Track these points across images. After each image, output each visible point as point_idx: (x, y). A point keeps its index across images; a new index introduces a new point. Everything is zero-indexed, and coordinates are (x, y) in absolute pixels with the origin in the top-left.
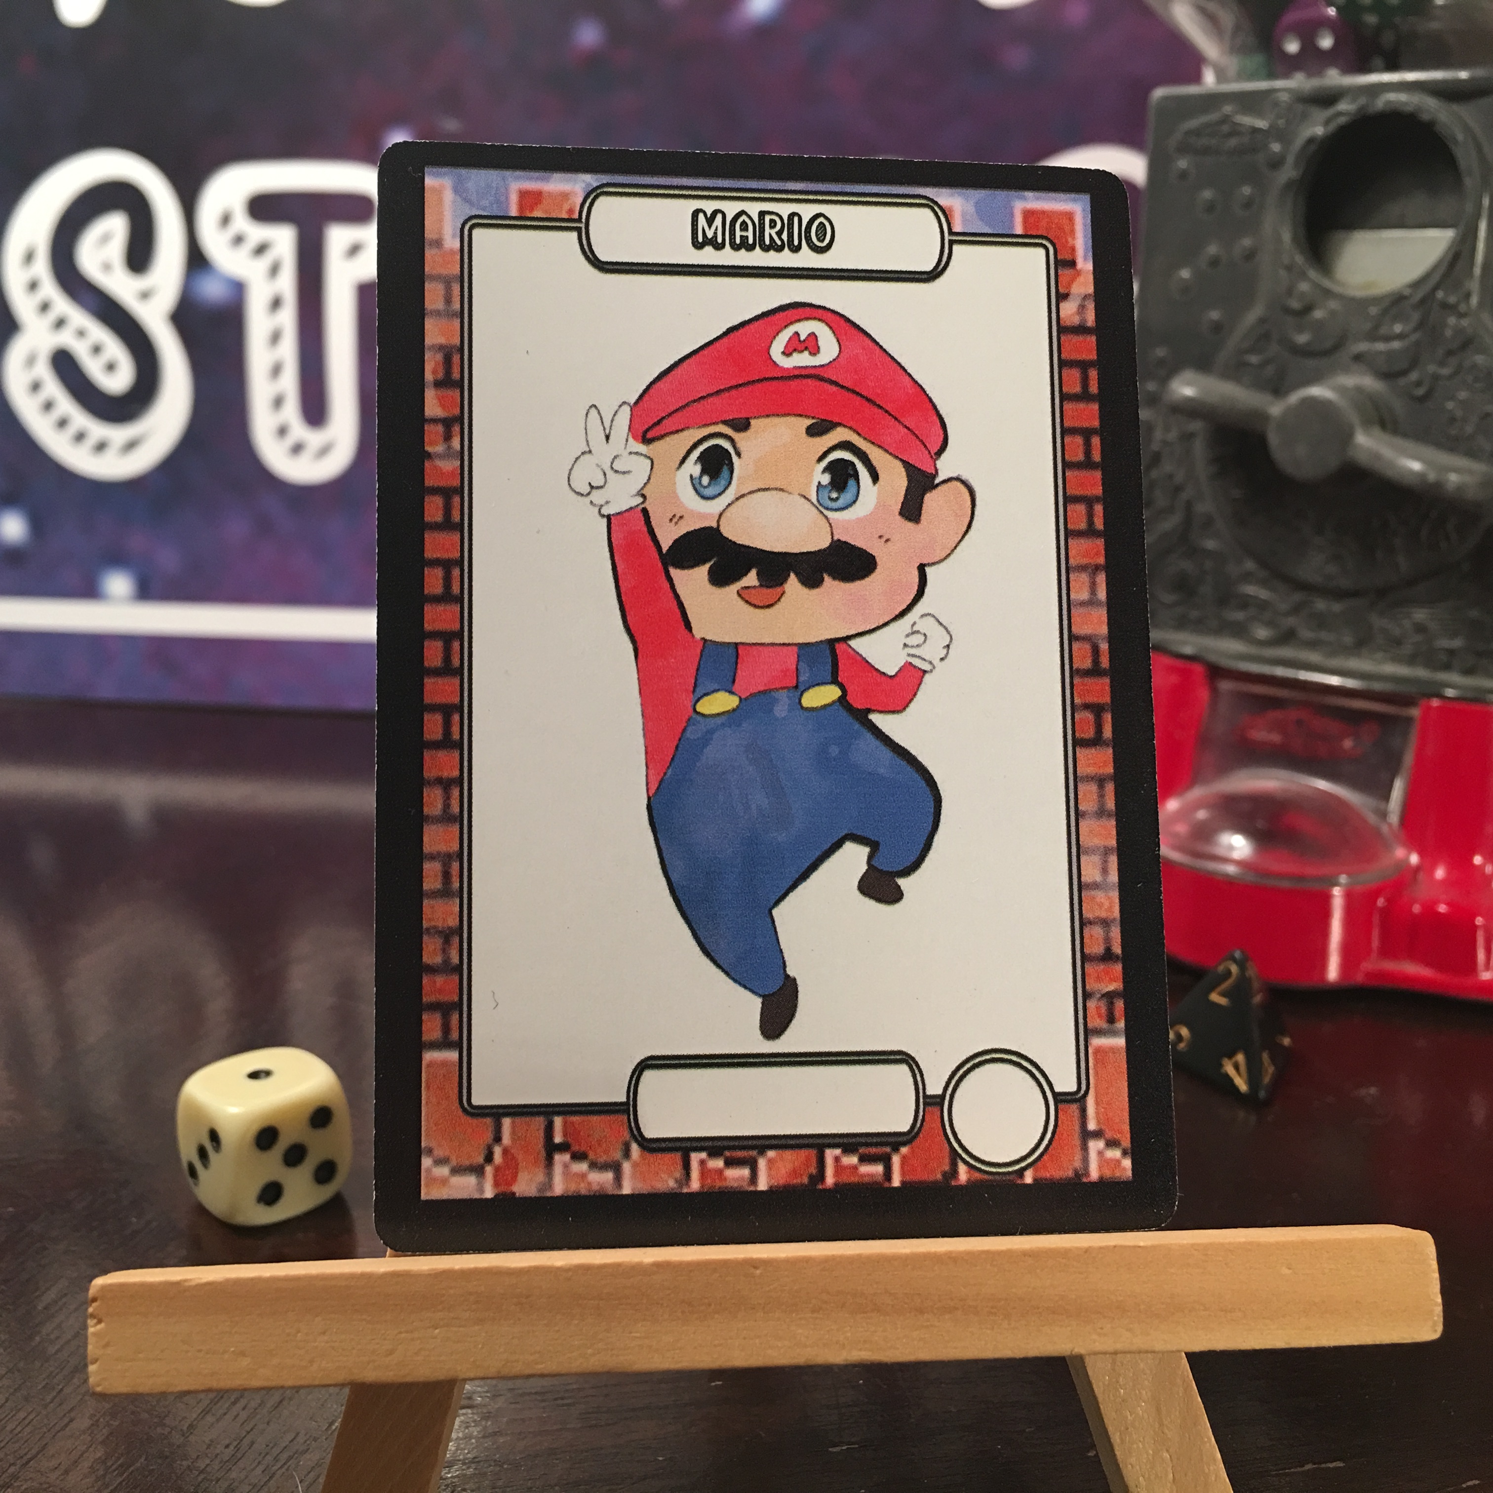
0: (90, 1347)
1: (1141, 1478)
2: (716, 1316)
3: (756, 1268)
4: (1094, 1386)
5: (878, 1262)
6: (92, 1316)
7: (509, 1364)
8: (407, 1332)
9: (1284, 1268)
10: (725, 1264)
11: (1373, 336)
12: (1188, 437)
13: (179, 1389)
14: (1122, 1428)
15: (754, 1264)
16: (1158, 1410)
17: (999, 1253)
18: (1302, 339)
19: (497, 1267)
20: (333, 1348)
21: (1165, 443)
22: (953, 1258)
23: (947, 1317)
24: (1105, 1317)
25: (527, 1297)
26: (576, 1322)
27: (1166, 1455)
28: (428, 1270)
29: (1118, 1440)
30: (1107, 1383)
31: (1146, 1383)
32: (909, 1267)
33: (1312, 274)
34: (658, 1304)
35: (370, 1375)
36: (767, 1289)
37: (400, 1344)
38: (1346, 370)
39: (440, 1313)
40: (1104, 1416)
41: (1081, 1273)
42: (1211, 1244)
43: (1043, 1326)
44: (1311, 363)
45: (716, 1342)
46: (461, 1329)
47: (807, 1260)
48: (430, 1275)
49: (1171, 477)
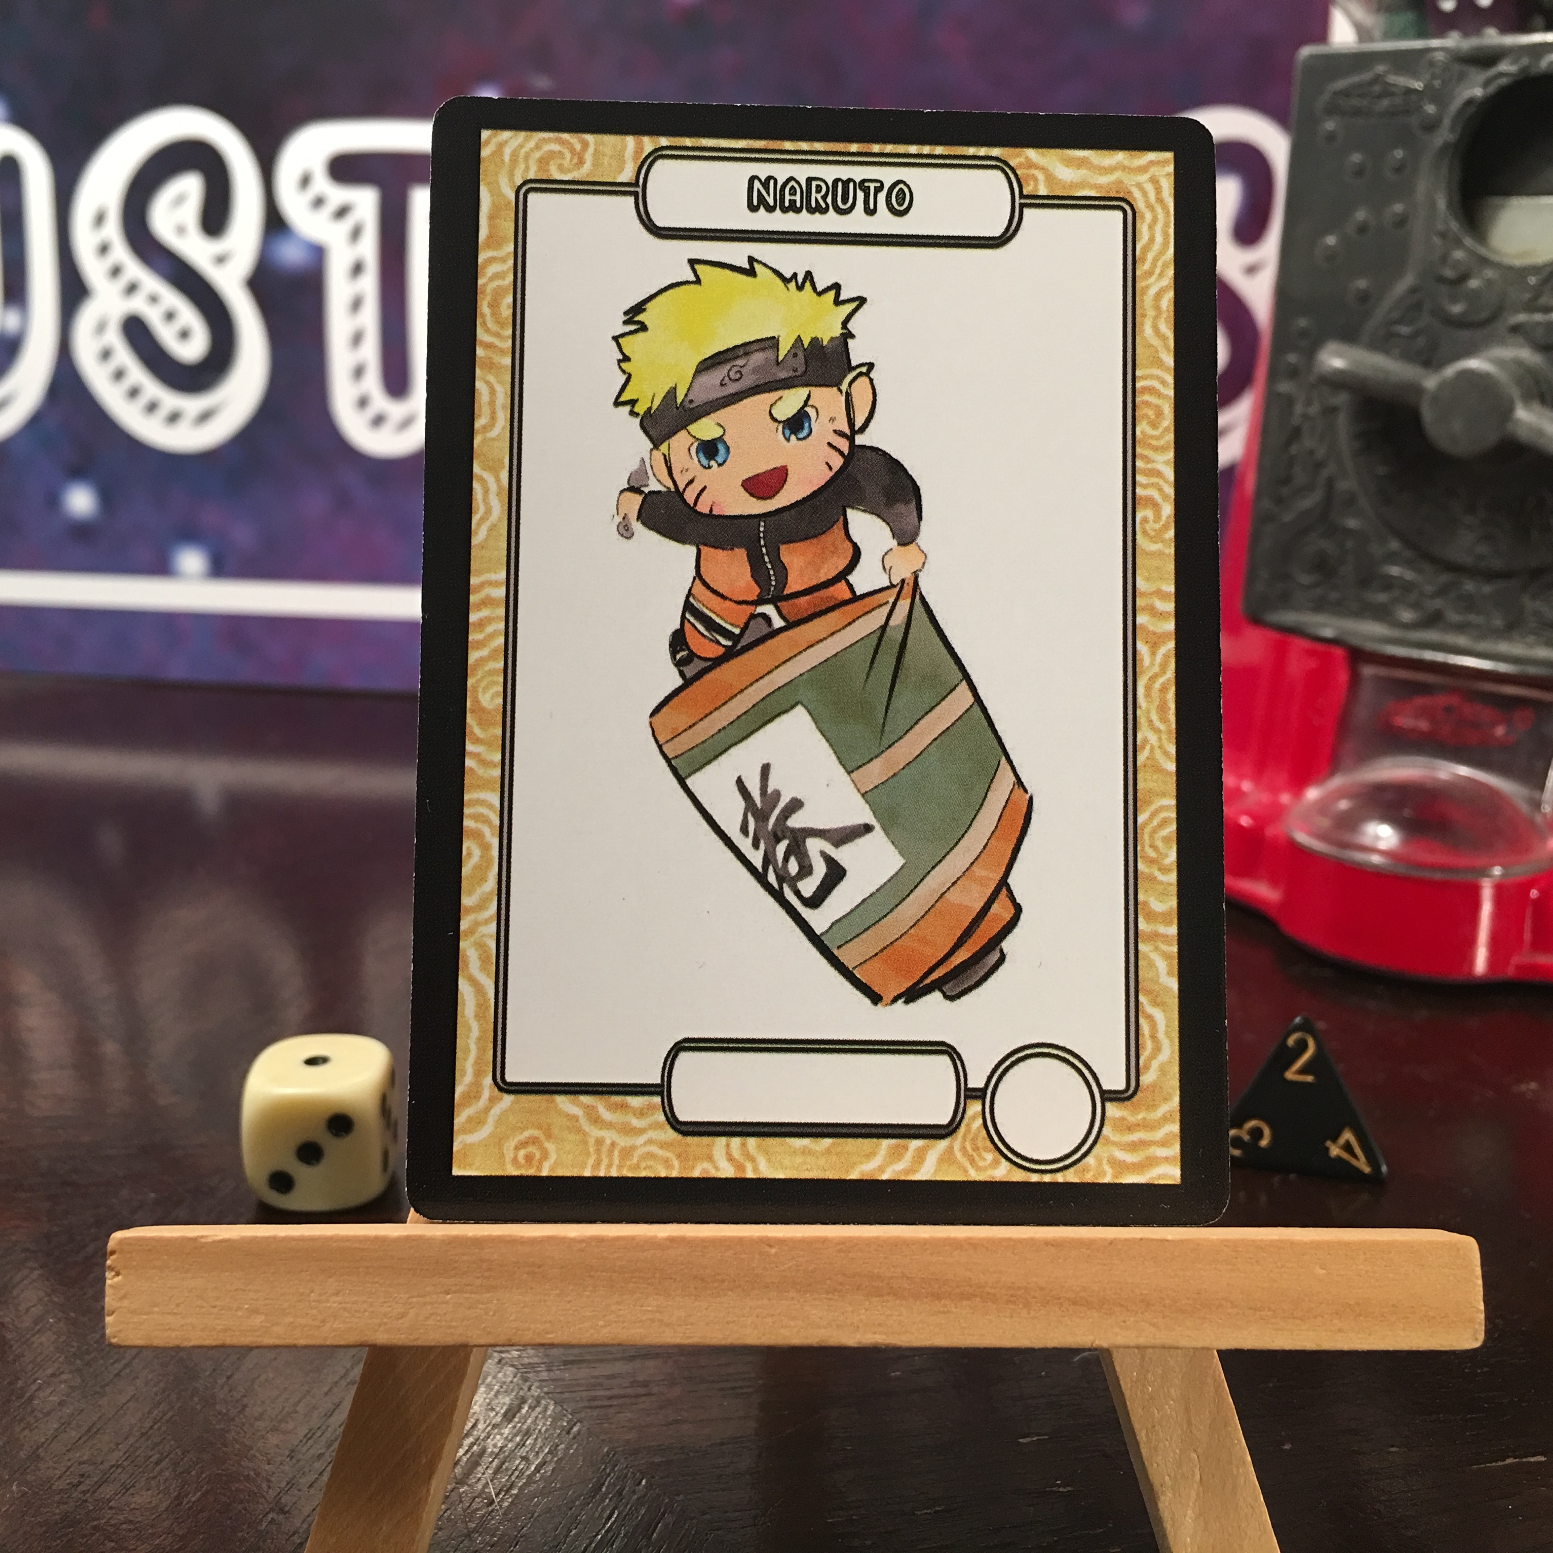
0: (107, 1299)
1: (1167, 1478)
2: (730, 1293)
3: (770, 1246)
4: (1122, 1382)
5: (896, 1246)
6: (111, 1269)
7: (520, 1332)
8: (418, 1296)
9: (1317, 1268)
10: (740, 1240)
11: (1531, 307)
12: (1330, 411)
13: (192, 1343)
14: (1149, 1426)
15: (769, 1242)
16: (1187, 1410)
17: (1020, 1241)
18: (1457, 309)
19: (510, 1236)
20: (345, 1309)
21: (1305, 416)
22: (973, 1244)
23: (965, 1303)
24: (1128, 1310)
25: (539, 1267)
26: (588, 1293)
27: (1194, 1456)
28: (443, 1236)
29: (1144, 1439)
30: (1134, 1379)
31: (1176, 1380)
32: (928, 1251)
33: (1468, 241)
34: (671, 1278)
35: (382, 1338)
36: (782, 1268)
37: (413, 1307)
38: (1502, 342)
39: (452, 1279)
40: (1131, 1412)
41: (1105, 1265)
42: (1243, 1240)
43: (1063, 1317)
44: (1465, 334)
45: (729, 1319)
46: (473, 1296)
47: (824, 1241)
48: (443, 1241)
49: (1311, 452)
